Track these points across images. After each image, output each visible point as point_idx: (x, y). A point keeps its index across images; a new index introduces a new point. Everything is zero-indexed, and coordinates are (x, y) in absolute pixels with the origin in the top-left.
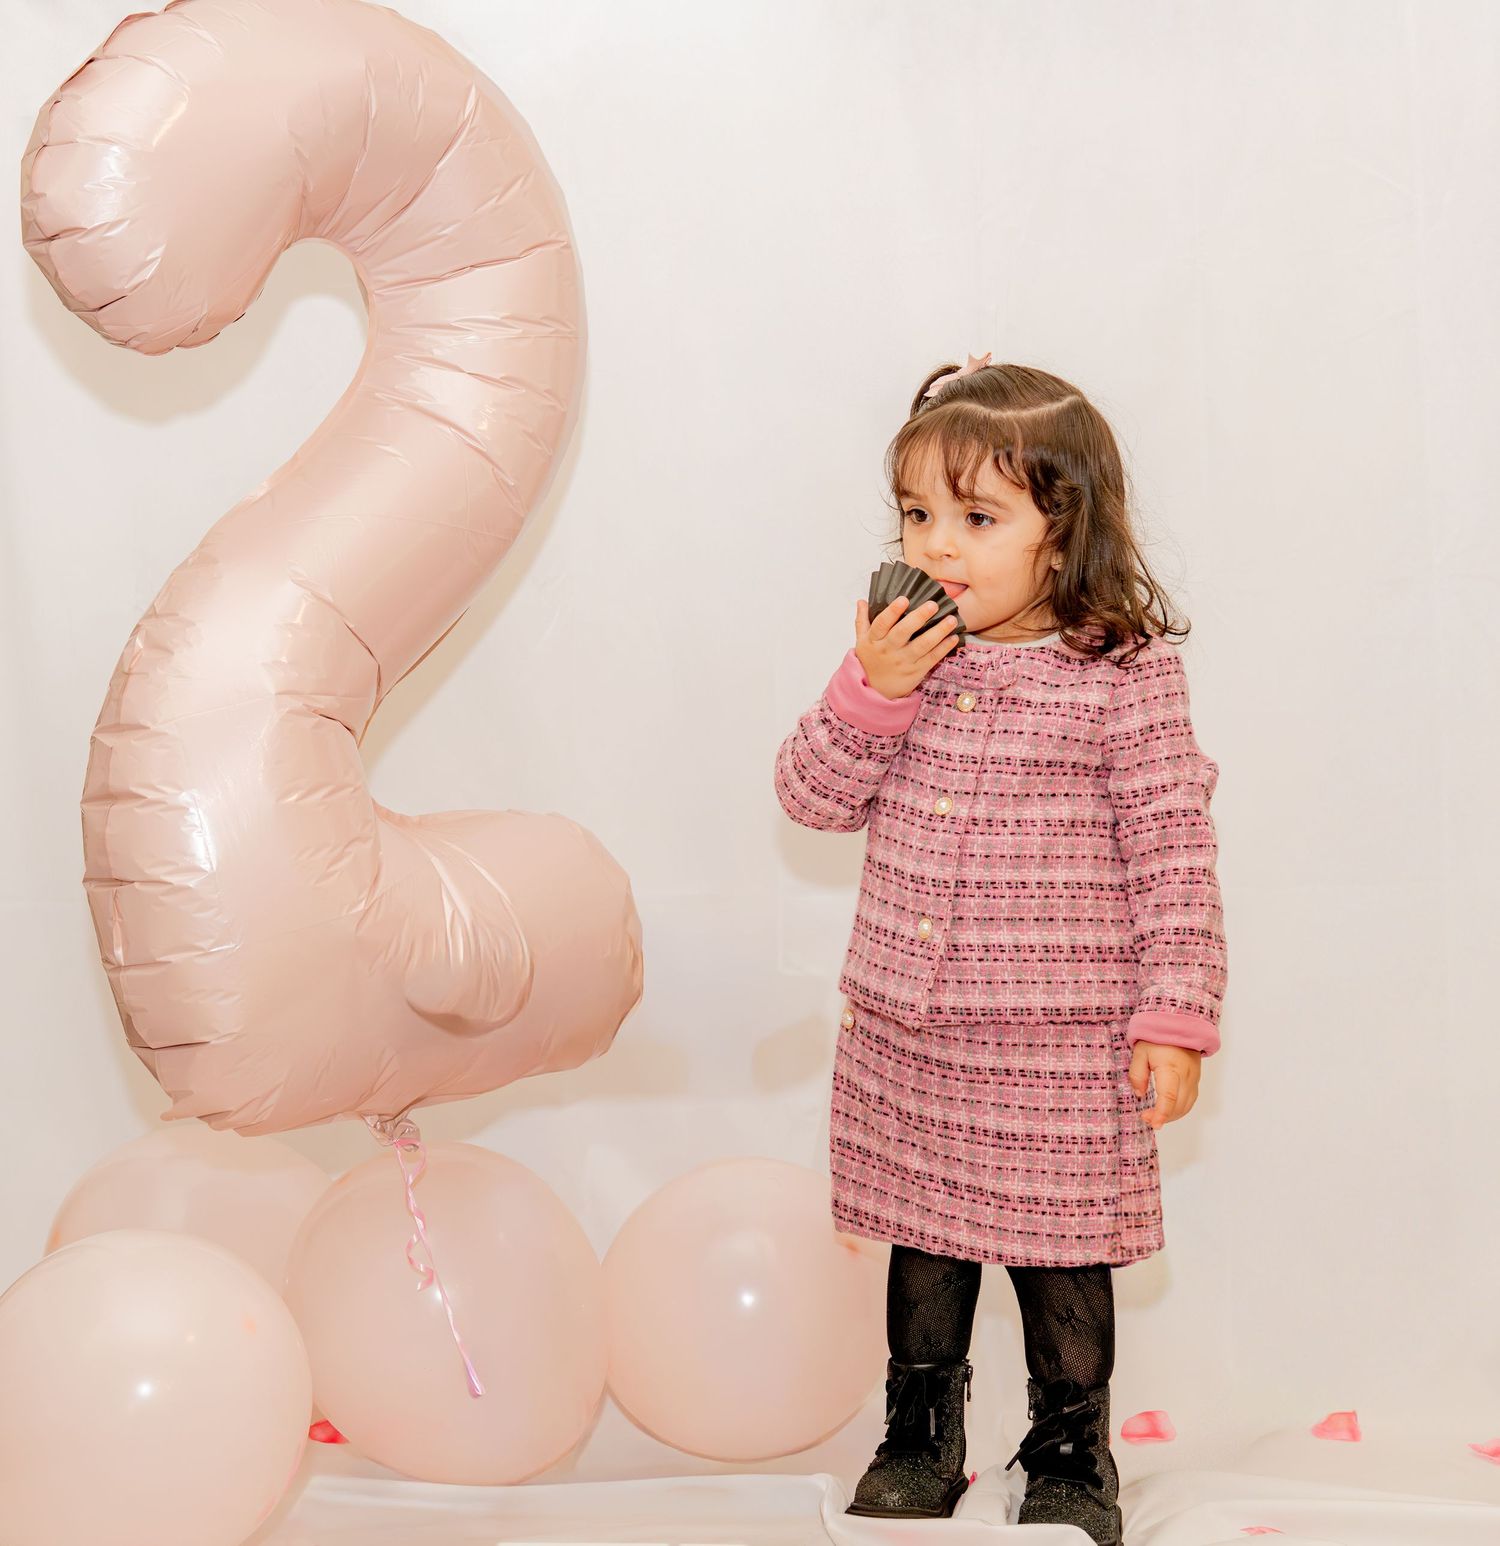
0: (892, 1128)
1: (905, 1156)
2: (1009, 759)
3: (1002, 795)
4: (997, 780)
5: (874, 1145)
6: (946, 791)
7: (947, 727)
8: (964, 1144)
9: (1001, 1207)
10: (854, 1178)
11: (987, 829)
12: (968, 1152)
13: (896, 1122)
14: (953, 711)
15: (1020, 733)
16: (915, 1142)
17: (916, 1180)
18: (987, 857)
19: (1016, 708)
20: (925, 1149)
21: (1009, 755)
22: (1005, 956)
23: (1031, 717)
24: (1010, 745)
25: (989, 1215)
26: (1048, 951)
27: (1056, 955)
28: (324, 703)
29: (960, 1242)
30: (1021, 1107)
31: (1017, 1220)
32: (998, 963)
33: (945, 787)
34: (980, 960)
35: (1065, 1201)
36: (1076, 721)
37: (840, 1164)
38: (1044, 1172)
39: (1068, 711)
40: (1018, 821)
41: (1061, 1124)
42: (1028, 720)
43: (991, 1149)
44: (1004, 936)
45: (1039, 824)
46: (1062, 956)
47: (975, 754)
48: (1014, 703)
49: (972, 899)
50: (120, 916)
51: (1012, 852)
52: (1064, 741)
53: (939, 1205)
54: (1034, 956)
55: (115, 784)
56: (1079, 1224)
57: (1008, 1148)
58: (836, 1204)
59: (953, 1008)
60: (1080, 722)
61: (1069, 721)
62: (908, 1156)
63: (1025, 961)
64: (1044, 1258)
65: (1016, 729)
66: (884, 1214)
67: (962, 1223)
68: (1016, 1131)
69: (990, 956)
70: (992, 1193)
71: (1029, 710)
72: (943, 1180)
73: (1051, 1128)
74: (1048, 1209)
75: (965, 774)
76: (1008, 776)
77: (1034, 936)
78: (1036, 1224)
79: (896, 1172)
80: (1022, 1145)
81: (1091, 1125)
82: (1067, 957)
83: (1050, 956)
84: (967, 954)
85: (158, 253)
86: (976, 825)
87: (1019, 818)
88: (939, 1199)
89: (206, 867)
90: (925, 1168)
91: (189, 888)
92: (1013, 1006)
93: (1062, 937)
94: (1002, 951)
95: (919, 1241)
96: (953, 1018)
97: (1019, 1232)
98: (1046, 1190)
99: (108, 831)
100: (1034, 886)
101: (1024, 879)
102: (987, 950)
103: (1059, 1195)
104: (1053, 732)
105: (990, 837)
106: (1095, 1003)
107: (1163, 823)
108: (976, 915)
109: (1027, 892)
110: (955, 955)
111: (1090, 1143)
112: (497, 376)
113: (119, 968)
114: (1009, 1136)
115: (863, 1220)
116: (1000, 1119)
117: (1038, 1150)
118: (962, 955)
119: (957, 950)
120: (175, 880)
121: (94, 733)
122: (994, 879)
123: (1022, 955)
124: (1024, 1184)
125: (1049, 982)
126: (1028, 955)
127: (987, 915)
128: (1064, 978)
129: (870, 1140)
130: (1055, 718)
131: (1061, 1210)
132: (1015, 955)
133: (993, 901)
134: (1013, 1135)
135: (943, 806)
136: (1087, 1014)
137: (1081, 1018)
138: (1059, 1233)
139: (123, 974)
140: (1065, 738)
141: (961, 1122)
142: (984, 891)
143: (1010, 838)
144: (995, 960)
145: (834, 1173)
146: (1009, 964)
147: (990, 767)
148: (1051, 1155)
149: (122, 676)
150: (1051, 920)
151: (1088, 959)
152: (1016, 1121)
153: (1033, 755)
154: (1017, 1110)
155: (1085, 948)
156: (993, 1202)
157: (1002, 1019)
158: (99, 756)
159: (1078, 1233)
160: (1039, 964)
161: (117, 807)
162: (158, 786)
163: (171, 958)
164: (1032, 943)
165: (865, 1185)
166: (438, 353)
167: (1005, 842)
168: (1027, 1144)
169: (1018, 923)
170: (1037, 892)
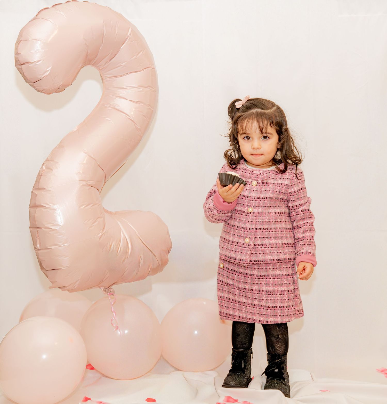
0: (237, 292)
1: (241, 299)
2: (267, 197)
3: (265, 206)
4: (264, 203)
5: (231, 297)
6: (250, 206)
7: (250, 190)
8: (257, 294)
9: (267, 309)
10: (226, 306)
11: (261, 215)
12: (258, 296)
13: (238, 290)
14: (251, 186)
15: (269, 191)
16: (243, 295)
17: (244, 305)
18: (262, 222)
19: (267, 185)
20: (246, 297)
21: (267, 196)
22: (267, 246)
23: (271, 187)
24: (267, 194)
25: (264, 311)
26: (277, 245)
27: (279, 246)
28: (91, 183)
29: (257, 319)
30: (272, 284)
31: (272, 312)
32: (266, 248)
33: (250, 205)
34: (261, 248)
35: (283, 307)
36: (282, 188)
37: (221, 302)
38: (278, 300)
39: (280, 185)
40: (269, 213)
41: (282, 287)
42: (271, 188)
43: (265, 295)
44: (266, 242)
45: (273, 213)
46: (280, 246)
47: (258, 197)
48: (267, 184)
49: (259, 233)
50: (39, 237)
51: (268, 221)
52: (279, 193)
53: (251, 310)
54: (274, 246)
55: (38, 203)
56: (287, 312)
57: (269, 294)
58: (221, 312)
59: (255, 260)
60: (283, 188)
61: (281, 188)
62: (242, 299)
63: (272, 247)
64: (279, 321)
65: (268, 190)
66: (235, 314)
67: (257, 314)
68: (271, 290)
69: (264, 247)
70: (265, 306)
71: (271, 185)
72: (251, 304)
73: (279, 289)
74: (279, 309)
75: (256, 202)
76: (267, 202)
77: (273, 241)
78: (276, 313)
79: (238, 303)
80: (272, 293)
81: (289, 287)
82: (281, 246)
83: (277, 246)
84: (258, 246)
85: (50, 68)
86: (259, 214)
87: (269, 212)
88: (251, 309)
89: (61, 224)
90: (246, 301)
91: (56, 230)
92: (270, 259)
93: (280, 241)
94: (266, 245)
95: (245, 320)
96: (254, 263)
97: (272, 315)
98: (279, 304)
99: (36, 215)
100: (273, 229)
101: (270, 227)
102: (263, 245)
103: (282, 305)
104: (277, 191)
105: (262, 217)
106: (288, 257)
107: (304, 212)
108: (260, 237)
109: (271, 230)
110: (255, 247)
111: (289, 292)
112: (136, 101)
113: (38, 250)
114: (269, 291)
115: (229, 316)
116: (266, 287)
117: (276, 294)
118: (257, 247)
119: (255, 246)
120: (52, 227)
121: (32, 190)
122: (264, 227)
123: (271, 246)
124: (273, 303)
125: (277, 253)
126: (272, 246)
127: (262, 237)
128: (281, 251)
129: (230, 296)
130: (277, 187)
131: (283, 309)
132: (269, 246)
133: (264, 233)
134: (270, 291)
135: (250, 210)
136: (286, 260)
137: (285, 261)
138: (282, 314)
139: (39, 251)
140: (280, 192)
141: (256, 289)
142: (262, 230)
143: (267, 217)
144: (265, 248)
145: (220, 305)
146: (268, 248)
147: (262, 200)
148: (280, 295)
149: (40, 176)
150: (277, 237)
151: (285, 246)
152: (271, 288)
153: (272, 196)
154: (271, 285)
155: (285, 244)
156: (265, 308)
157: (267, 262)
158: (34, 196)
159: (287, 314)
160: (275, 248)
161: (38, 209)
162: (49, 204)
163: (52, 247)
164: (273, 243)
165: (229, 307)
166: (121, 95)
167: (266, 218)
168: (273, 293)
169: (270, 238)
170: (274, 230)
